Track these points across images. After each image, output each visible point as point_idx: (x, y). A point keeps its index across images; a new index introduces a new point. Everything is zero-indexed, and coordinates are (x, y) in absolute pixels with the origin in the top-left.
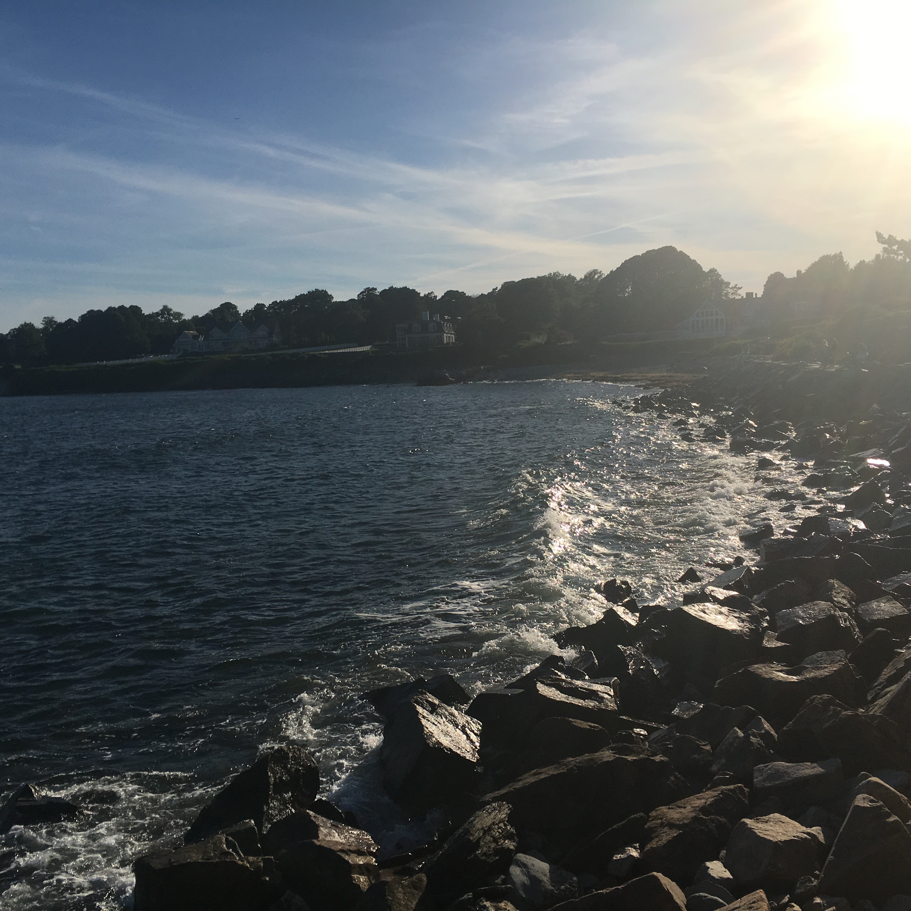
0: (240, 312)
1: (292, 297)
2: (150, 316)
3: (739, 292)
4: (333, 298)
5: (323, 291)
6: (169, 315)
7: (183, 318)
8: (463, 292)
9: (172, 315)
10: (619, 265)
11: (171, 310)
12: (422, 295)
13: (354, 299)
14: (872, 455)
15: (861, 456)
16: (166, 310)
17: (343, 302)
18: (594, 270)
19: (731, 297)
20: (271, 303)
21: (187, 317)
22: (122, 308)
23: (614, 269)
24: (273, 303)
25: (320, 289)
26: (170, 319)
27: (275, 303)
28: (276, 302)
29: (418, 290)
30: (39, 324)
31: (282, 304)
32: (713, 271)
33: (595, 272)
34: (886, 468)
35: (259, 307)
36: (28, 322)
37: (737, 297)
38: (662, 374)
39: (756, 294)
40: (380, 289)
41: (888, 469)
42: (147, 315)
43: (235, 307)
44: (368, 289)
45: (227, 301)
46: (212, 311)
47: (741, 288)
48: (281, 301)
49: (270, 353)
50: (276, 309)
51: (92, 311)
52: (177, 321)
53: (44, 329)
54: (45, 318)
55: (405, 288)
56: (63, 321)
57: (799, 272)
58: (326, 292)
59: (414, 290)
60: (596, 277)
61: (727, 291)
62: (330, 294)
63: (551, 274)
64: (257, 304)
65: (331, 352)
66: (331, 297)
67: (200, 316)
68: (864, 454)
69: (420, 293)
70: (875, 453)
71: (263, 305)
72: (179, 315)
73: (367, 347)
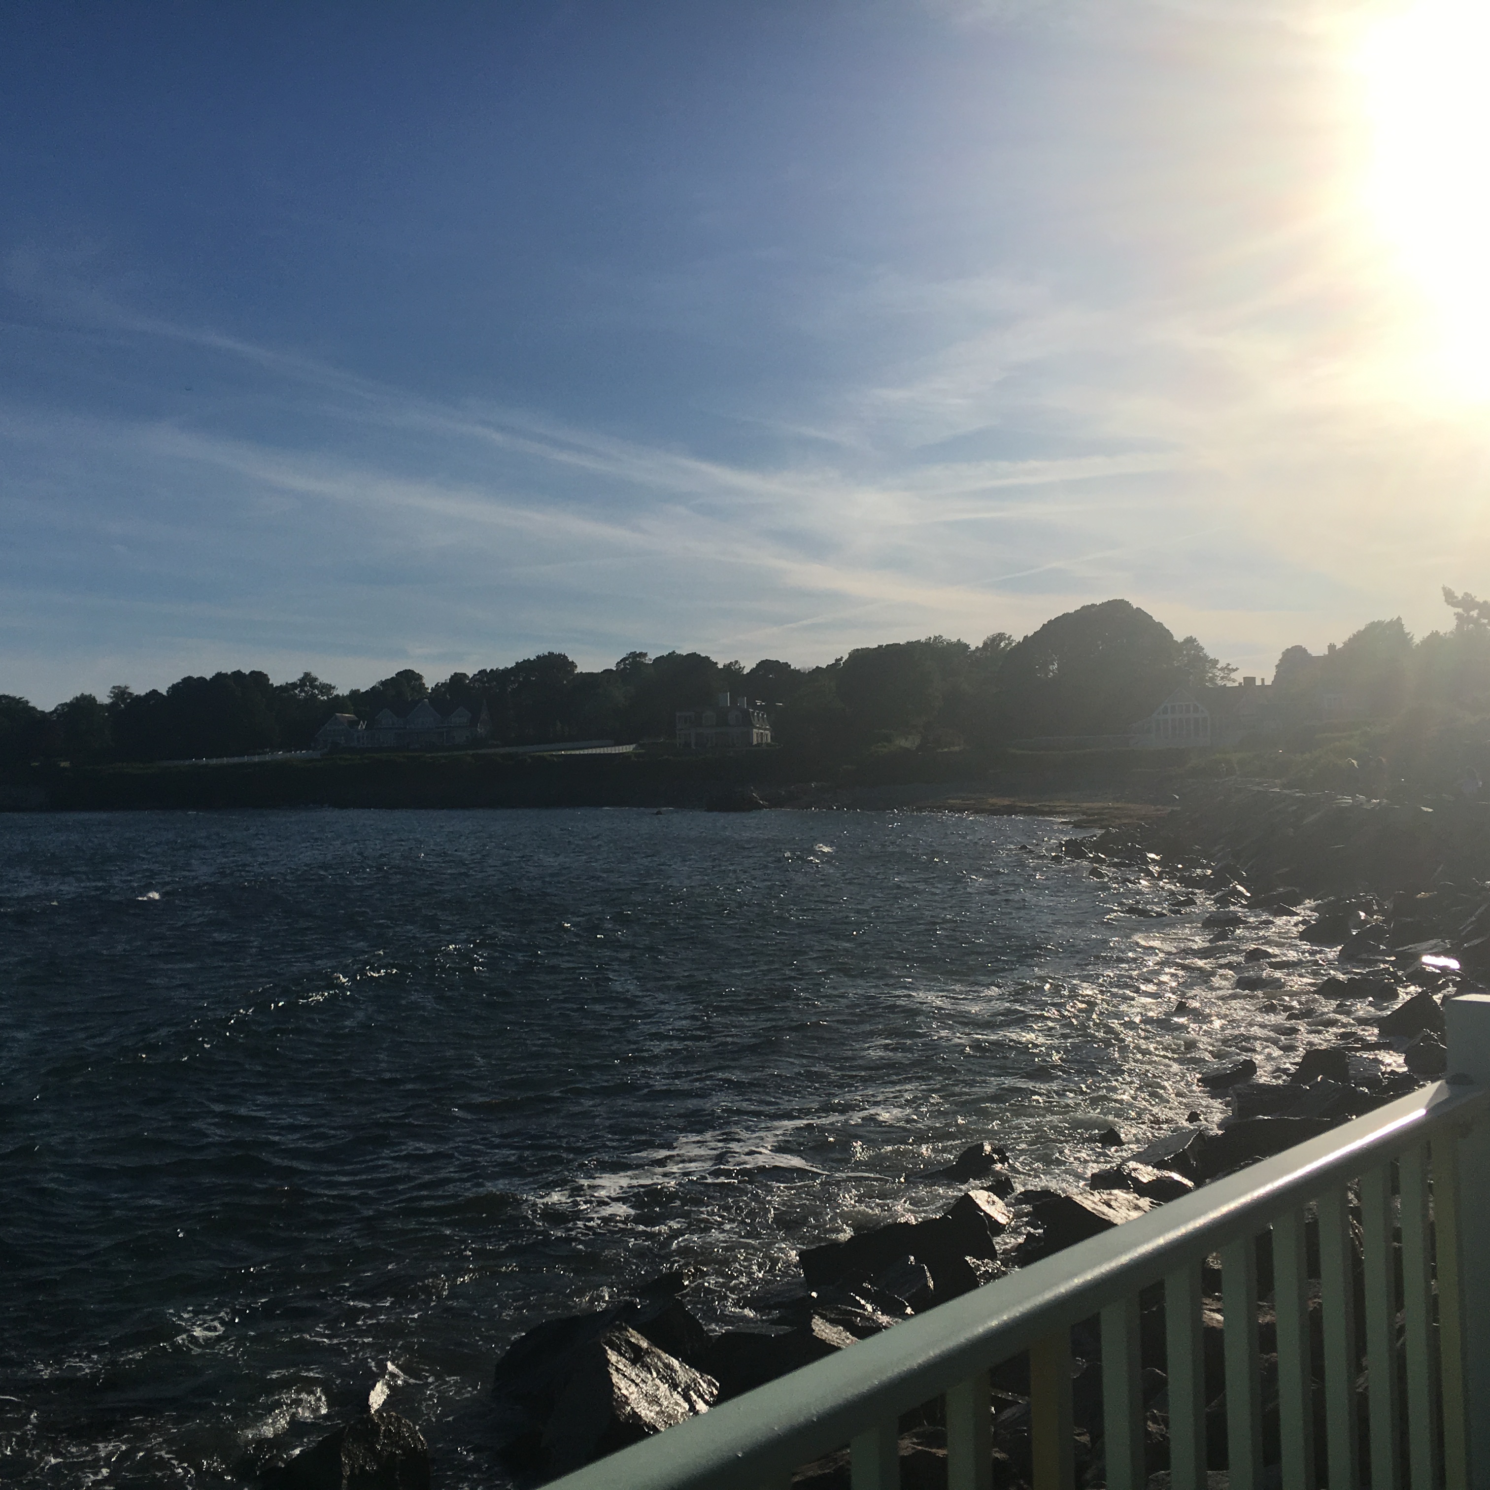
0: (426, 686)
1: (511, 664)
2: (281, 688)
3: (1233, 675)
4: (576, 667)
5: (560, 655)
6: (313, 687)
7: (335, 693)
8: (787, 663)
9: (316, 687)
10: (1038, 628)
11: (316, 679)
12: (720, 666)
13: (611, 670)
14: (1431, 949)
15: (1413, 950)
16: (308, 679)
17: (592, 673)
18: (999, 634)
19: (1220, 683)
20: (476, 673)
21: (342, 690)
22: (238, 674)
23: (1030, 634)
24: (480, 672)
25: (556, 652)
26: (313, 694)
27: (482, 672)
28: (484, 671)
29: (713, 659)
30: (104, 698)
31: (495, 675)
32: (1190, 641)
33: (1000, 637)
34: (1453, 972)
35: (458, 678)
36: (87, 693)
37: (1229, 684)
38: (1106, 805)
39: (1263, 680)
40: (652, 656)
41: (1457, 975)
42: (277, 687)
43: (420, 677)
44: (634, 656)
45: (407, 668)
46: (383, 683)
47: (1237, 669)
48: (492, 670)
49: (471, 752)
50: (484, 683)
51: (190, 678)
52: (325, 698)
53: (112, 704)
54: (114, 687)
55: (694, 655)
56: (143, 693)
57: (1332, 647)
58: (565, 657)
59: (707, 658)
60: (1002, 645)
61: (1214, 674)
62: (570, 660)
63: (930, 638)
64: (455, 674)
65: (569, 753)
66: (573, 665)
67: (363, 690)
68: (1419, 948)
69: (716, 663)
70: (1435, 946)
71: (464, 675)
72: (327, 688)
73: (628, 746)
